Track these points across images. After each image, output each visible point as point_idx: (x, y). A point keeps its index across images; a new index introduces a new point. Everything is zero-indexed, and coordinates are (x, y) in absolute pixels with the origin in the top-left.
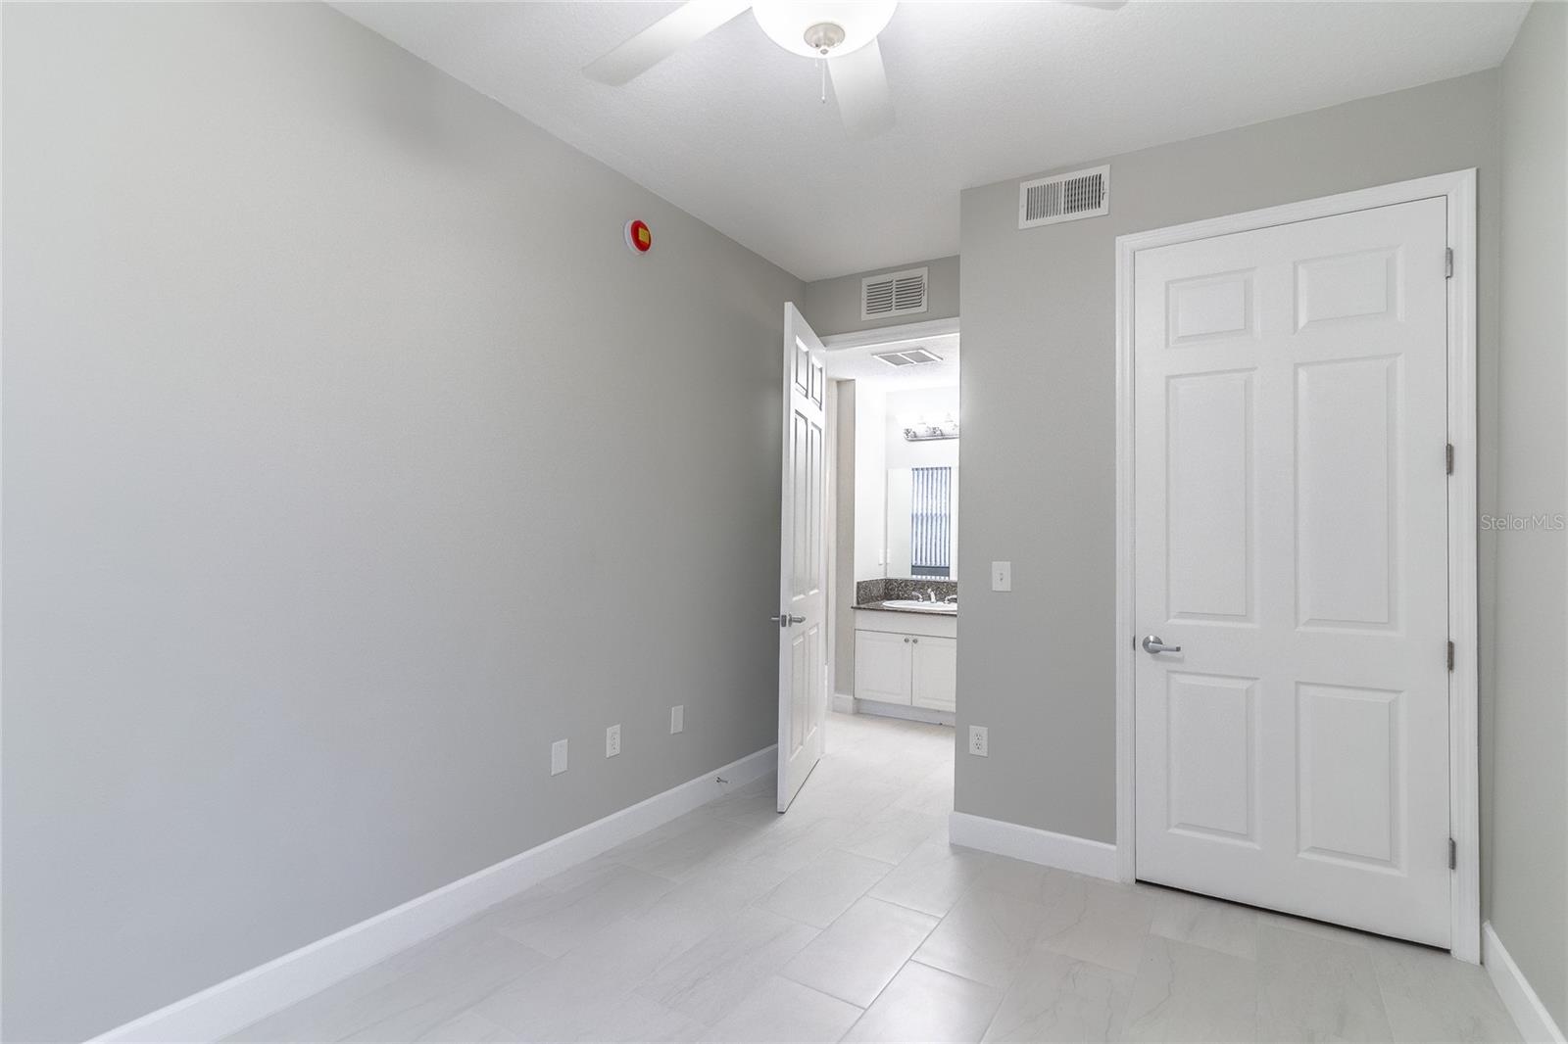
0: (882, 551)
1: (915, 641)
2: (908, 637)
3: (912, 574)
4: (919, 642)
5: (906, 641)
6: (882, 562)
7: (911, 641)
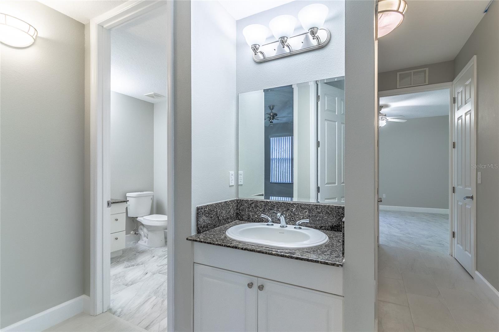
0: (232, 172)
1: (261, 288)
2: (254, 280)
3: (265, 199)
4: (266, 288)
5: (250, 285)
6: (233, 183)
7: (255, 287)
